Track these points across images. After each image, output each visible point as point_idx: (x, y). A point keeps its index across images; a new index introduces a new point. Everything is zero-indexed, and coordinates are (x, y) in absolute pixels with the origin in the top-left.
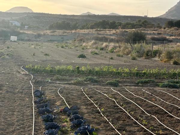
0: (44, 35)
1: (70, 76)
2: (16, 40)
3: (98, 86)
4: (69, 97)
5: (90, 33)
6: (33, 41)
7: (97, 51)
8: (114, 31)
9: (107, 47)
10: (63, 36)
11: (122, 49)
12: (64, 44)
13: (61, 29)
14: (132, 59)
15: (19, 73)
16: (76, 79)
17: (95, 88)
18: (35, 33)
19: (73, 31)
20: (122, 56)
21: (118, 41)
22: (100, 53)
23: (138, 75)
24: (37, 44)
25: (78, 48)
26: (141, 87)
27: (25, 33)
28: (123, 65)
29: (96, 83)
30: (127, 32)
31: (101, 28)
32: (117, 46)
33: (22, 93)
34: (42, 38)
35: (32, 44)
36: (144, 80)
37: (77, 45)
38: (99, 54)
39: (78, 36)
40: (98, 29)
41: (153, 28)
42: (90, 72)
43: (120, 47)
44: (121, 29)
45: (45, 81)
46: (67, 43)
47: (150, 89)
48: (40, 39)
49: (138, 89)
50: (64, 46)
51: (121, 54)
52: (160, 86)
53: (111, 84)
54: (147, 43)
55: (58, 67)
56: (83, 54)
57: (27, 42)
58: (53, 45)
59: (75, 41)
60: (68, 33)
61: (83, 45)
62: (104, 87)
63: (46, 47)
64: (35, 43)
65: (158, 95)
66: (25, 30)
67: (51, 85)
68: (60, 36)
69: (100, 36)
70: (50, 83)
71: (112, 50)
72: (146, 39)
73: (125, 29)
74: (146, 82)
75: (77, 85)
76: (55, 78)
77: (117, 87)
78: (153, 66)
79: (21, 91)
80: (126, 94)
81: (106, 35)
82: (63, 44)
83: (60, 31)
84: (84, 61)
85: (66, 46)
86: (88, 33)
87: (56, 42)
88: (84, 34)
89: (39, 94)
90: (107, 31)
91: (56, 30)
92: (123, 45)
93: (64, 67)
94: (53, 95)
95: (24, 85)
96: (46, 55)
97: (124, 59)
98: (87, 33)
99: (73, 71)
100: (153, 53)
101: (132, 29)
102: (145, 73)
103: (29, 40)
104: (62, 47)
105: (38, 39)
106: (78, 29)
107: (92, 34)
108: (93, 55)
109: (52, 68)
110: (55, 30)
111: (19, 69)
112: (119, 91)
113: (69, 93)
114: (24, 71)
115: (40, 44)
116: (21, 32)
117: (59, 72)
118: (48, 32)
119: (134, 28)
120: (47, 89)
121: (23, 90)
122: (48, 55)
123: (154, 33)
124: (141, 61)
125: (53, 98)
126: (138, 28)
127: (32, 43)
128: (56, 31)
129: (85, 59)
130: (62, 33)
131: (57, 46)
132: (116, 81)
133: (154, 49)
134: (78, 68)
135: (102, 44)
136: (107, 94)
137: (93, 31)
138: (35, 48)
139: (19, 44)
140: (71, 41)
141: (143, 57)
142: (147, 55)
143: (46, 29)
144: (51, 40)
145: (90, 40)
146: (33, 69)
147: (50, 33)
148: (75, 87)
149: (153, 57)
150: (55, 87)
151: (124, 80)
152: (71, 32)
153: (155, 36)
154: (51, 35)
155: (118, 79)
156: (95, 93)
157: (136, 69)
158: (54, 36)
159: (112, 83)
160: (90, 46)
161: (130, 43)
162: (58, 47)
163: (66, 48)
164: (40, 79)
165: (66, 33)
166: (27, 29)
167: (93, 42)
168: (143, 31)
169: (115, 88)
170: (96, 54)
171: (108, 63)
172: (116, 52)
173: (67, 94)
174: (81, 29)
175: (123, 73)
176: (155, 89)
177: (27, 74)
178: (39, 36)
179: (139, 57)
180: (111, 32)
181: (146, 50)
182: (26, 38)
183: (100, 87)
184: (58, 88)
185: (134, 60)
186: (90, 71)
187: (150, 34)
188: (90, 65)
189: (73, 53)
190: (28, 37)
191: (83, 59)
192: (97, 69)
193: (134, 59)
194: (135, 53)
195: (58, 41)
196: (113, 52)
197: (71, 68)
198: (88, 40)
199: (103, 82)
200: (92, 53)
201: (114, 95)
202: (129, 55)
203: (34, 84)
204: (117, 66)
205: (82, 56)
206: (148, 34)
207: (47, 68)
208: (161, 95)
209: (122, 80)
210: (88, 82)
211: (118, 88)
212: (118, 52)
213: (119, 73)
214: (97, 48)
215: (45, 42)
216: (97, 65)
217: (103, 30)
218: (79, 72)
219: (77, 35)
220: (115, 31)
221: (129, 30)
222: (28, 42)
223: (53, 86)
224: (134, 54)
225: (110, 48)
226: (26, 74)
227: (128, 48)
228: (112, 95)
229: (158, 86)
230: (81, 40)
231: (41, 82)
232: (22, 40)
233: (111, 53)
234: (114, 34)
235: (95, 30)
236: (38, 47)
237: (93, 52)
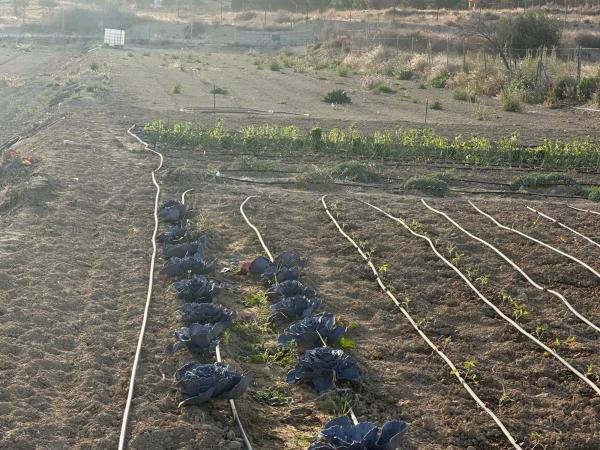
0: (216, 26)
1: (290, 159)
2: (123, 43)
3: (378, 194)
4: (275, 225)
5: (369, 21)
6: (178, 48)
7: (388, 82)
8: (451, 16)
9: (422, 70)
10: (279, 30)
11: (473, 74)
12: (282, 58)
13: (274, 9)
14: (508, 110)
15: (121, 146)
16: (306, 170)
17: (367, 198)
18: (185, 21)
19: (314, 16)
20: (473, 100)
21: (461, 50)
22: (400, 87)
23: (517, 158)
24: (190, 57)
25: (325, 71)
26: (524, 198)
27: (153, 21)
28: (472, 128)
29: (373, 185)
30: (496, 17)
31: (406, 6)
32: (459, 67)
33: (121, 209)
34: (206, 37)
35: (175, 58)
36: (535, 176)
37: (325, 61)
38: (395, 92)
39: (328, 32)
40: (399, 10)
41: (587, 4)
42: (358, 148)
43: (467, 69)
44: (477, 7)
45: (201, 173)
46: (290, 54)
47: (556, 207)
48: (202, 41)
49: (513, 203)
50: (281, 64)
51: (469, 91)
52: (592, 195)
53: (424, 188)
54: (561, 56)
55: (251, 128)
56: (340, 92)
57: (159, 51)
58: (243, 61)
59: (318, 47)
60: (295, 21)
61: (345, 62)
62: (399, 197)
63: (221, 67)
64: (185, 53)
65: (579, 226)
66: (152, 10)
67: (220, 186)
68: (269, 29)
69: (402, 32)
70: (219, 180)
71: (438, 78)
72: (562, 41)
73: (489, 7)
74: (543, 184)
75: (308, 190)
76: (235, 164)
77: (442, 196)
78: (575, 132)
79: (119, 203)
80: (471, 220)
81: (423, 27)
82: (278, 57)
83: (269, 13)
84: (343, 113)
85: (287, 65)
86: (363, 21)
87: (254, 52)
88: (350, 25)
89: (175, 214)
90: (427, 17)
91: (256, 12)
92: (477, 62)
93: (270, 131)
94: (222, 221)
95: (131, 187)
96: (217, 91)
97: (481, 107)
98: (359, 20)
99: (300, 143)
100: (581, 88)
101: (515, 7)
102: (542, 154)
103: (165, 44)
104: (275, 68)
105: (196, 41)
106: (332, 6)
107: (378, 25)
108: (376, 93)
109: (232, 133)
110: (252, 12)
111: (122, 135)
112: (446, 209)
113: (279, 214)
114: (138, 141)
115: (201, 56)
116: (139, 15)
117: (253, 146)
118: (230, 17)
119: (522, 6)
120: (206, 200)
121: (127, 200)
122: (224, 93)
123: (587, 22)
124: (536, 115)
125: (224, 227)
126: (535, 5)
127: (175, 53)
128: (254, 15)
129: (348, 105)
130: (275, 21)
131: (256, 64)
132: (440, 177)
133: (583, 75)
134: (317, 133)
135: (409, 59)
136: (405, 218)
137: (379, 15)
138: (182, 70)
139: (130, 55)
140: (304, 50)
141: (545, 103)
142: (560, 95)
143: (226, 9)
144: (237, 45)
145: (370, 44)
146: (165, 135)
147: (235, 20)
148: (301, 194)
149: (580, 103)
150: (235, 194)
151: (470, 175)
152: (307, 18)
153: (593, 33)
154: (239, 28)
155: (447, 172)
156: (366, 216)
157: (513, 139)
158: (250, 30)
159: (427, 184)
160: (368, 66)
161: (502, 56)
162: (259, 68)
163: (286, 70)
164: (184, 166)
165: (288, 20)
166: (160, 6)
167: (378, 50)
168: (550, 16)
169: (436, 200)
170: (386, 90)
171: (421, 121)
172: (456, 85)
173: (270, 217)
174: (339, 8)
175: (470, 152)
176: (571, 206)
177: (147, 152)
178: (199, 29)
179: (530, 102)
180: (442, 17)
181: (556, 79)
182: (156, 36)
183: (386, 195)
184: (242, 197)
185: (514, 111)
186: (357, 143)
187: (576, 25)
188: (360, 126)
189: (310, 86)
190: (163, 31)
191: (340, 107)
192: (379, 138)
193: (513, 108)
194: (519, 87)
195: (262, 48)
196: (442, 86)
197: (293, 133)
198: (363, 45)
199: (399, 181)
200: (371, 87)
201: (431, 222)
202: (499, 97)
203: (166, 183)
204: (448, 132)
205: (338, 98)
206: (568, 25)
207: (216, 134)
208: (589, 225)
209: (461, 174)
210: (347, 180)
211: (446, 201)
212: (462, 84)
213: (453, 152)
214: (389, 73)
215: (216, 50)
216: (382, 126)
217: (414, 13)
218: (317, 145)
219: (326, 27)
220: (456, 14)
221: (502, 11)
222: (162, 52)
223: (225, 191)
224: (516, 93)
225: (434, 73)
226: (143, 151)
227: (494, 73)
228: (423, 222)
229: (585, 196)
230: (338, 45)
231: (188, 177)
232: (143, 43)
233: (437, 91)
234: (451, 24)
235: (387, 13)
236: (194, 67)
237: (377, 85)
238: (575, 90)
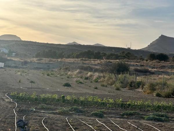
0: (31, 62)
1: (56, 105)
2: (3, 67)
3: (83, 117)
4: (53, 128)
5: (75, 62)
6: (20, 68)
7: (81, 80)
8: (98, 61)
9: (91, 77)
10: (49, 64)
11: (106, 79)
12: (50, 72)
13: (48, 58)
14: (116, 90)
15: (4, 100)
16: (61, 109)
17: (80, 118)
18: (22, 60)
19: (59, 60)
20: (106, 86)
21: (102, 71)
22: (85, 82)
23: (123, 106)
24: (23, 71)
25: (63, 76)
26: (126, 119)
27: (12, 60)
28: (107, 96)
29: (81, 114)
30: (111, 62)
31: (86, 58)
32: (102, 76)
33: (4, 122)
34: (28, 65)
35: (19, 71)
36: (129, 112)
37: (62, 73)
38: (83, 83)
39: (64, 65)
40: (84, 59)
41: (136, 60)
42: (76, 102)
43: (104, 77)
44: (106, 59)
45: (29, 110)
46: (52, 71)
47: (136, 122)
48: (27, 66)
49: (123, 121)
50: (50, 74)
51: (105, 84)
52: (146, 118)
54: (130, 74)
55: (44, 95)
56: (68, 83)
57: (14, 69)
58: (39, 73)
59: (61, 69)
60: (54, 61)
61: (68, 74)
62: (89, 118)
63: (33, 74)
64: (21, 69)
65: (144, 129)
66: (12, 57)
67: (35, 114)
68: (46, 64)
69: (85, 66)
70: (35, 112)
71: (96, 79)
72: (130, 70)
73: (109, 59)
74: (131, 114)
75: (62, 115)
76: (40, 106)
77: (102, 118)
78: (137, 97)
79: (4, 120)
80: (112, 126)
81: (91, 64)
82: (49, 72)
83: (46, 59)
84: (69, 90)
85: (52, 74)
86: (74, 62)
87: (42, 70)
88: (70, 63)
89: (22, 124)
90: (92, 61)
91: (43, 58)
92: (107, 75)
93: (49, 95)
94: (36, 126)
95: (7, 114)
96: (32, 82)
97: (108, 89)
98: (72, 62)
99: (58, 100)
100: (137, 84)
101: (116, 59)
102: (129, 105)
103: (16, 67)
104: (48, 75)
105: (25, 66)
106: (64, 57)
107: (78, 63)
108: (78, 84)
109: (38, 96)
110: (42, 58)
111: (4, 96)
112: (104, 122)
113: (54, 123)
114: (8, 98)
115: (26, 71)
116: (8, 58)
117: (45, 100)
118: (35, 59)
119: (118, 59)
120: (31, 119)
121: (6, 119)
122: (34, 82)
123: (136, 64)
124: (125, 91)
125: (37, 128)
126: (122, 59)
127: (19, 70)
128: (42, 59)
129: (70, 87)
130: (48, 61)
131: (43, 74)
132: (101, 111)
133: (137, 80)
134: (64, 97)
135: (87, 73)
136: (92, 125)
137: (78, 60)
138: (21, 75)
139: (5, 70)
140: (56, 70)
141: (127, 88)
142: (131, 86)
143: (33, 57)
144: (37, 68)
145: (75, 69)
146: (18, 97)
147: (37, 60)
148: (60, 117)
149: (137, 88)
150: (40, 116)
151: (109, 111)
152: (58, 61)
153: (138, 68)
154: (38, 63)
155: (103, 110)
156: (80, 124)
157: (121, 100)
158: (41, 63)
159: (97, 114)
160: (75, 75)
161: (114, 74)
162: (43, 75)
163: (51, 76)
164: (24, 107)
165: (52, 61)
166: (14, 56)
167: (78, 71)
168: (126, 62)
169: (100, 119)
170: (81, 83)
171: (92, 92)
172: (101, 82)
173: (51, 125)
174: (66, 58)
175: (108, 103)
176: (140, 122)
177: (12, 102)
178: (26, 63)
179: (123, 88)
180: (96, 62)
181: (129, 81)
182: (13, 64)
183: (85, 117)
184: (42, 117)
185: (118, 90)
186: (75, 100)
187: (133, 65)
188: (75, 94)
189: (59, 81)
190: (15, 63)
191: (68, 88)
192: (82, 99)
193: (118, 89)
194: (119, 83)
195: (44, 69)
196: (97, 82)
197: (56, 96)
198: (74, 69)
199: (88, 113)
200: (77, 82)
201: (100, 127)
202: (113, 86)
203: (18, 113)
204: (102, 97)
205: (67, 85)
206: (131, 65)
207: (32, 96)
208: (146, 129)
209: (107, 111)
210: (73, 112)
211: (103, 119)
212: (103, 82)
213: (103, 103)
214: (81, 78)
215: (31, 69)
217: (88, 60)
218: (63, 101)
219: (63, 63)
220: (100, 61)
221: (113, 60)
222: (15, 69)
223: (37, 115)
224: (118, 85)
225: (94, 78)
226: (11, 102)
227: (111, 78)
228: (97, 127)
229: (144, 118)
230: (67, 69)
231: (25, 111)
232: (9, 67)
233: (95, 83)
234: (99, 64)
235: (80, 60)
236: (24, 74)
237: (78, 81)
238: (135, 84)
